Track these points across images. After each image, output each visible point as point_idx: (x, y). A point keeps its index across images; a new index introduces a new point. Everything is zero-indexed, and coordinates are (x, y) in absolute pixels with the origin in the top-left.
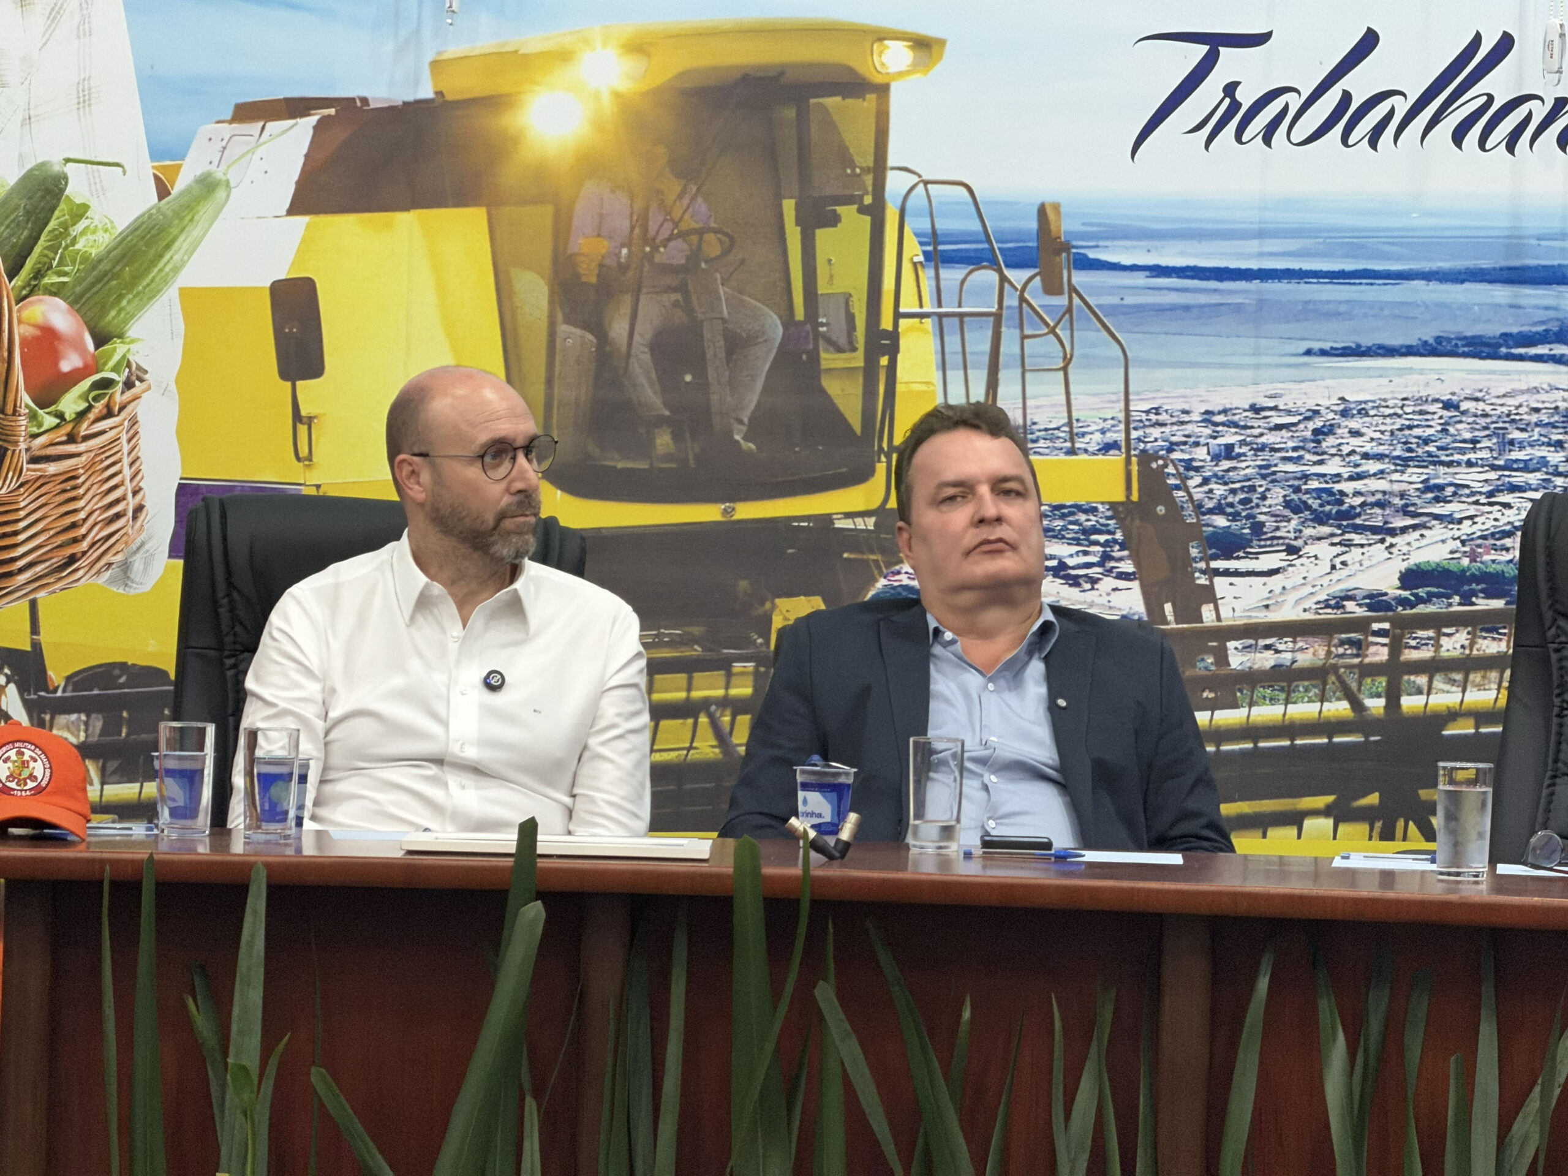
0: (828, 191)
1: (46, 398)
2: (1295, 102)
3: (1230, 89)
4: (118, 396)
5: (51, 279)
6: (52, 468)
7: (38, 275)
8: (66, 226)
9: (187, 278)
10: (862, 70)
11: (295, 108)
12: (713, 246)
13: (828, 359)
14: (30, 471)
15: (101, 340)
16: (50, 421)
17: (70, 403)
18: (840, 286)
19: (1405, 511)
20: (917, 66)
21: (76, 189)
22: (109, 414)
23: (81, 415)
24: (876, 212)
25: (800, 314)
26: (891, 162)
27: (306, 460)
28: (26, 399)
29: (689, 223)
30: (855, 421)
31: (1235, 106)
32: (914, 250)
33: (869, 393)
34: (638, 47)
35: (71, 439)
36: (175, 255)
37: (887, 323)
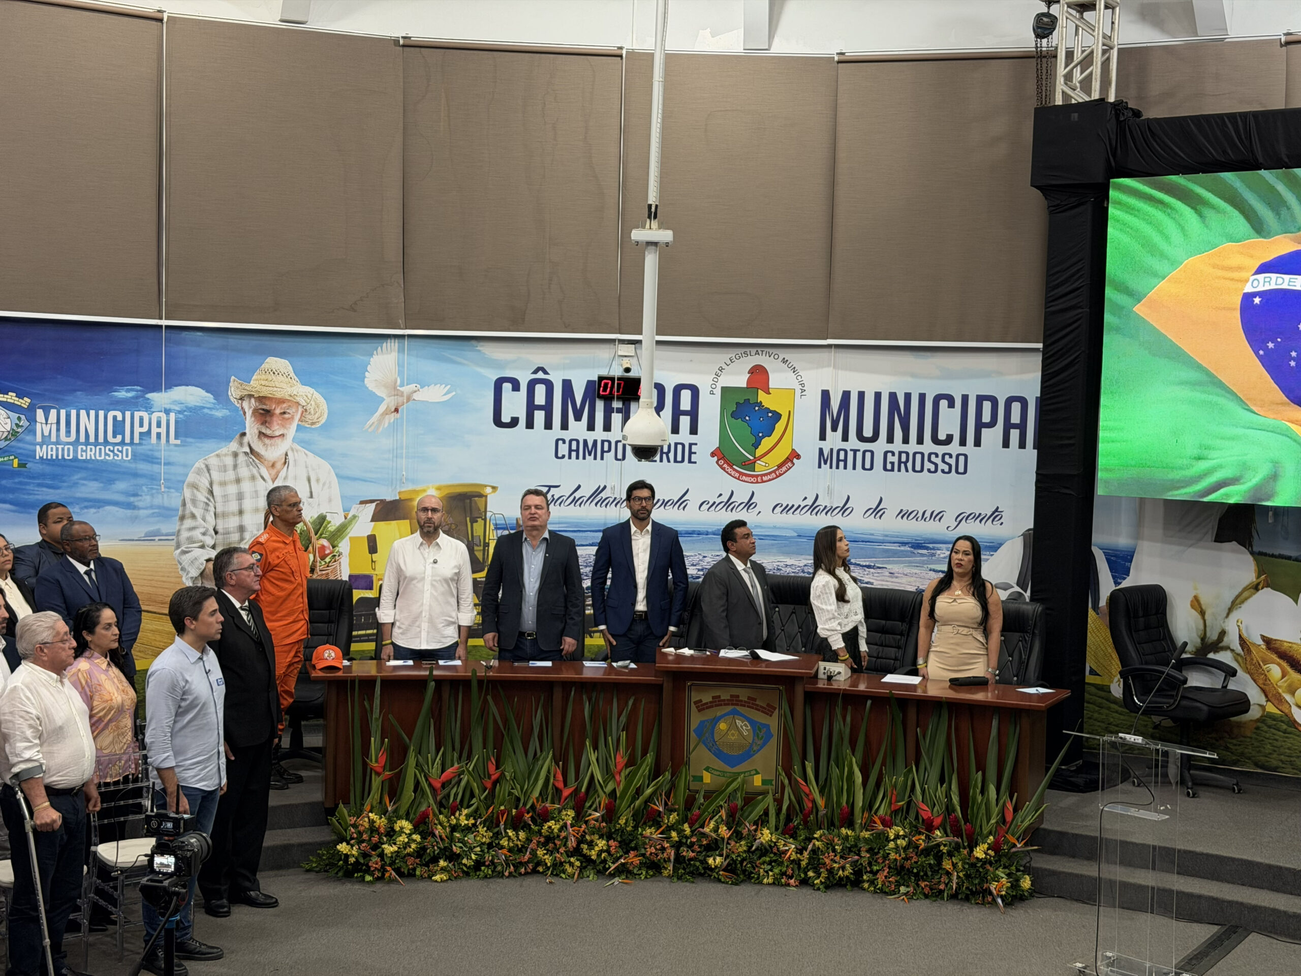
0: (476, 516)
1: (323, 558)
2: (565, 498)
3: (553, 496)
4: (337, 558)
5: (324, 536)
6: (324, 572)
7: (321, 535)
8: (326, 525)
9: (350, 535)
10: (482, 492)
11: (372, 501)
12: (453, 526)
13: (476, 548)
14: (320, 573)
15: (334, 547)
16: (323, 563)
17: (327, 560)
18: (478, 534)
19: (586, 576)
20: (493, 492)
21: (328, 518)
22: (335, 561)
23: (330, 562)
24: (485, 520)
25: (470, 539)
26: (488, 509)
27: (374, 569)
28: (319, 559)
29: (449, 522)
30: (481, 560)
31: (554, 499)
32: (492, 527)
33: (484, 554)
34: (439, 489)
35: (328, 566)
36: (348, 530)
37: (487, 541)
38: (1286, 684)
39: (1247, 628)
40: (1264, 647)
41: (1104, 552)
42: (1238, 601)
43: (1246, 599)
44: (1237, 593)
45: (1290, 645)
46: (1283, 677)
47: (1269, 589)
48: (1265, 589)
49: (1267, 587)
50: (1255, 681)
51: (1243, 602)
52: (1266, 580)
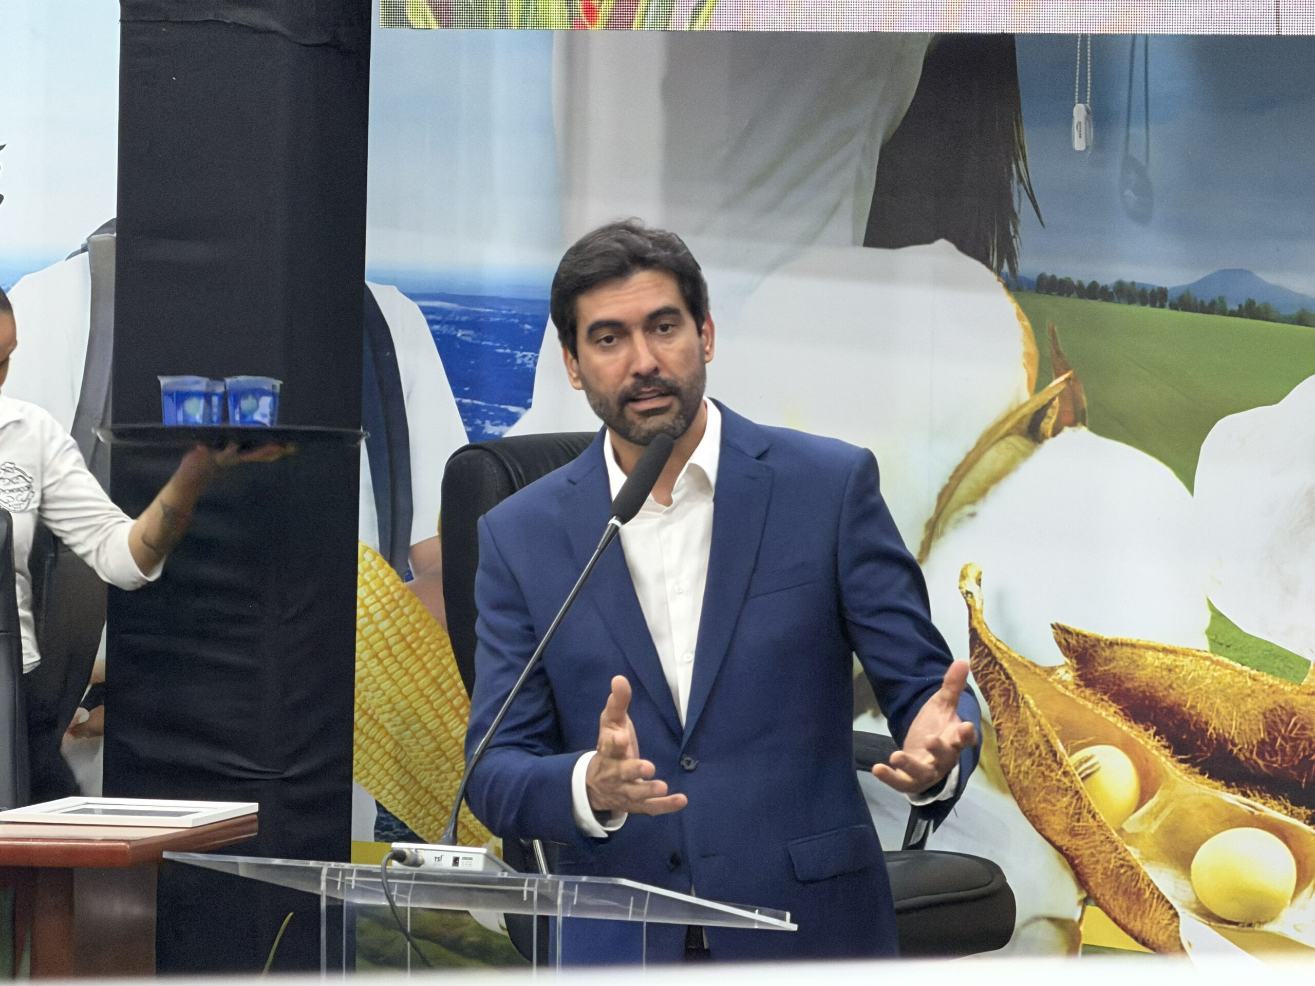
38: (1155, 826)
39: (1000, 599)
40: (1068, 676)
41: (425, 311)
42: (963, 490)
43: (997, 478)
44: (957, 456)
45: (1169, 660)
46: (1145, 794)
47: (1083, 431)
48: (1067, 430)
49: (1073, 424)
50: (1035, 820)
51: (982, 492)
52: (1069, 395)
